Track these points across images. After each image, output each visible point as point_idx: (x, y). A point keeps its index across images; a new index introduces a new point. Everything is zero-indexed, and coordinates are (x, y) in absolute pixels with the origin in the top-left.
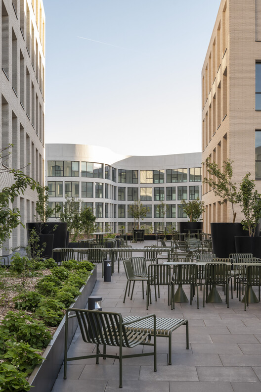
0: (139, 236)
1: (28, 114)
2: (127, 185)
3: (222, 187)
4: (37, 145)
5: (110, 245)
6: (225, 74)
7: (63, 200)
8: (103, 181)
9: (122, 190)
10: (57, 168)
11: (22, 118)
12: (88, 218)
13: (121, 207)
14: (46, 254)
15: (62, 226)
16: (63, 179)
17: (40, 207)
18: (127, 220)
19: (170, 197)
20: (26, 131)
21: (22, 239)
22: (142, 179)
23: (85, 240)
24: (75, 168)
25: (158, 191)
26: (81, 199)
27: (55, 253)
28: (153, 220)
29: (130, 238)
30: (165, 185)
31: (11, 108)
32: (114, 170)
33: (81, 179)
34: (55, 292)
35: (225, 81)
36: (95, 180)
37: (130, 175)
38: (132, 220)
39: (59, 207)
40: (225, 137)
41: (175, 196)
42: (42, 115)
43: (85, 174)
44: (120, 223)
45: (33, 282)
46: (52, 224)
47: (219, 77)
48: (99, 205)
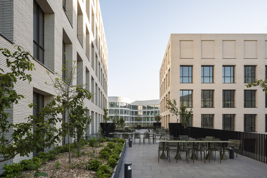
0: (139, 127)
1: (101, 84)
2: (134, 110)
3: (173, 109)
4: (105, 96)
5: (130, 131)
6: (169, 70)
7: (114, 115)
8: (127, 109)
9: (133, 112)
10: (112, 105)
11: (99, 85)
12: (122, 121)
13: (133, 118)
14: (107, 135)
15: (113, 124)
16: (114, 108)
17: (105, 117)
18: (134, 122)
19: (148, 114)
20: (101, 90)
21: (96, 129)
22: (139, 109)
23: (121, 129)
24: (118, 105)
25: (144, 113)
26: (120, 115)
27: (110, 135)
28: (143, 122)
29: (136, 128)
30: (147, 110)
31: (95, 81)
32: (130, 105)
33: (119, 108)
34: (108, 157)
35: (169, 73)
36: (124, 109)
37: (135, 107)
38: (136, 122)
39: (112, 117)
40: (169, 93)
41: (150, 114)
42: (107, 85)
43: (121, 107)
44: (132, 123)
45: (99, 150)
46: (109, 123)
47: (167, 72)
48: (125, 117)
